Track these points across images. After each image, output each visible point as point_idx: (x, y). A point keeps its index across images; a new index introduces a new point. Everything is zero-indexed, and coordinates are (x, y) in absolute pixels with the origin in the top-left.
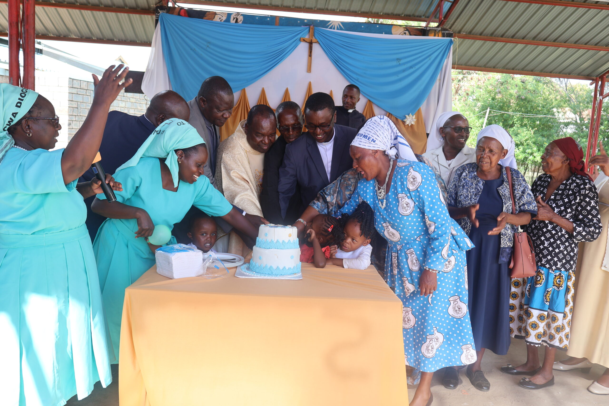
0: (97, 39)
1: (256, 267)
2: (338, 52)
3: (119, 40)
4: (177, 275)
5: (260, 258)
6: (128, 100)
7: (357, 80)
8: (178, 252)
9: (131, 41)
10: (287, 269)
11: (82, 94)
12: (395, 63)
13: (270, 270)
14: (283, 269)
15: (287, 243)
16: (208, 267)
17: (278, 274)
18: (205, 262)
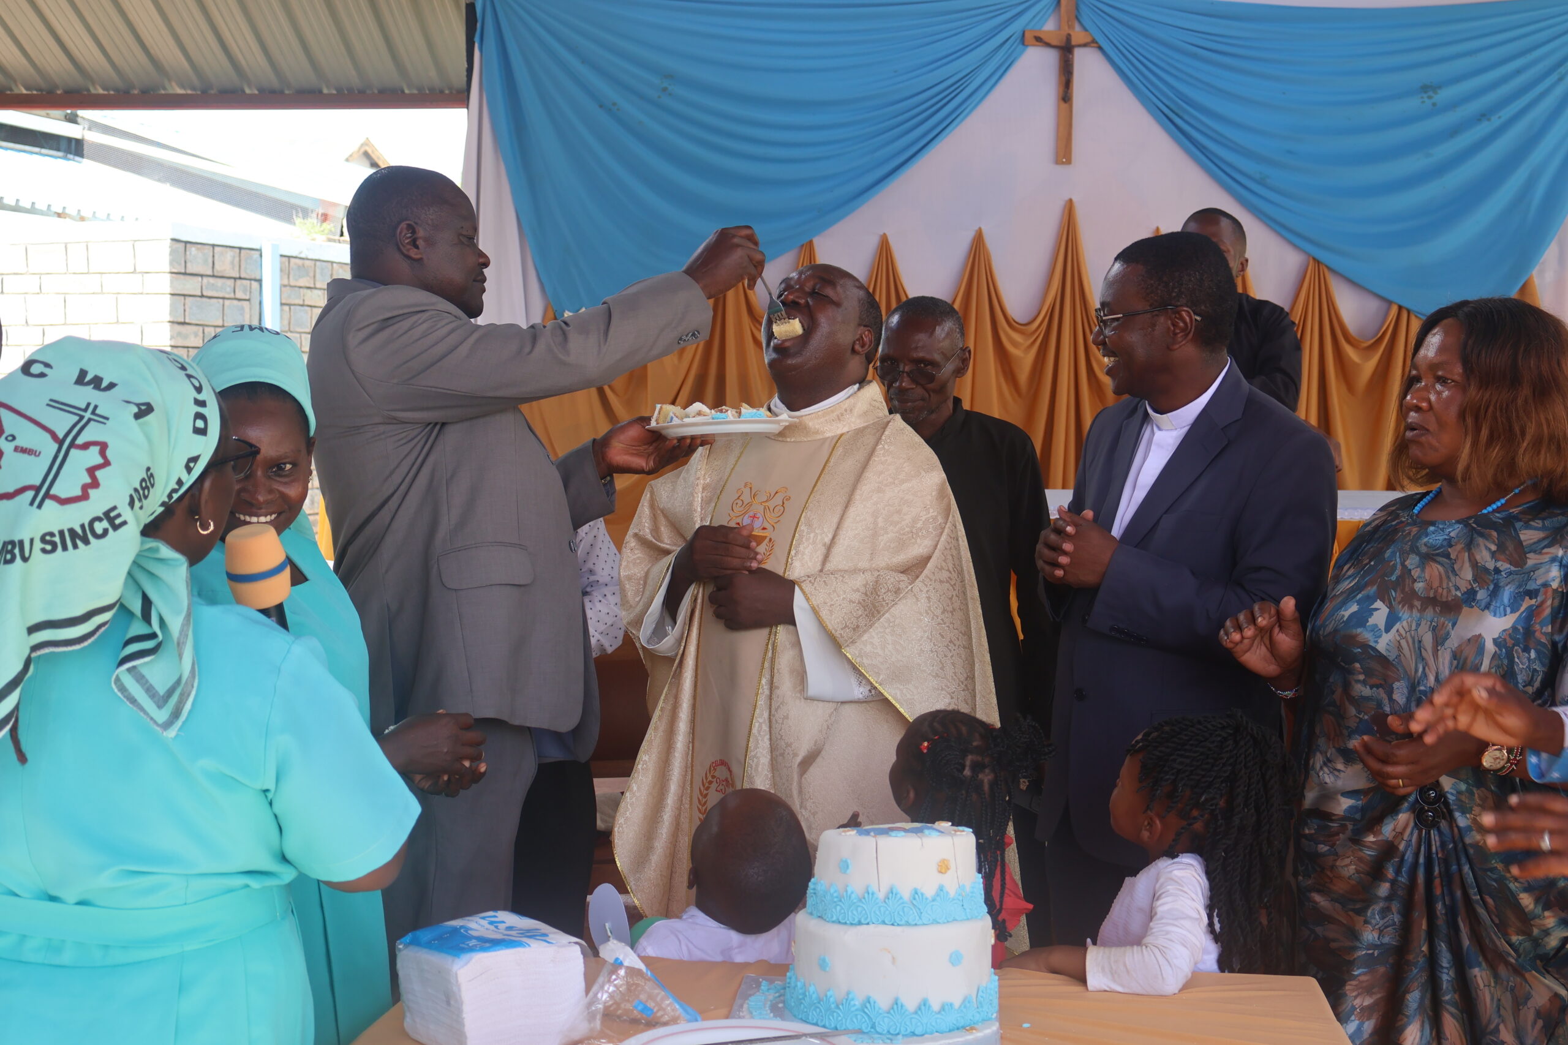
0: (261, 90)
1: (807, 999)
3: (339, 90)
5: (823, 965)
7: (1261, 182)
8: (483, 949)
9: (382, 92)
10: (936, 1007)
11: (221, 295)
12: (1413, 104)
13: (865, 1012)
14: (920, 1009)
15: (934, 900)
16: (606, 1008)
17: (897, 1032)
18: (595, 988)
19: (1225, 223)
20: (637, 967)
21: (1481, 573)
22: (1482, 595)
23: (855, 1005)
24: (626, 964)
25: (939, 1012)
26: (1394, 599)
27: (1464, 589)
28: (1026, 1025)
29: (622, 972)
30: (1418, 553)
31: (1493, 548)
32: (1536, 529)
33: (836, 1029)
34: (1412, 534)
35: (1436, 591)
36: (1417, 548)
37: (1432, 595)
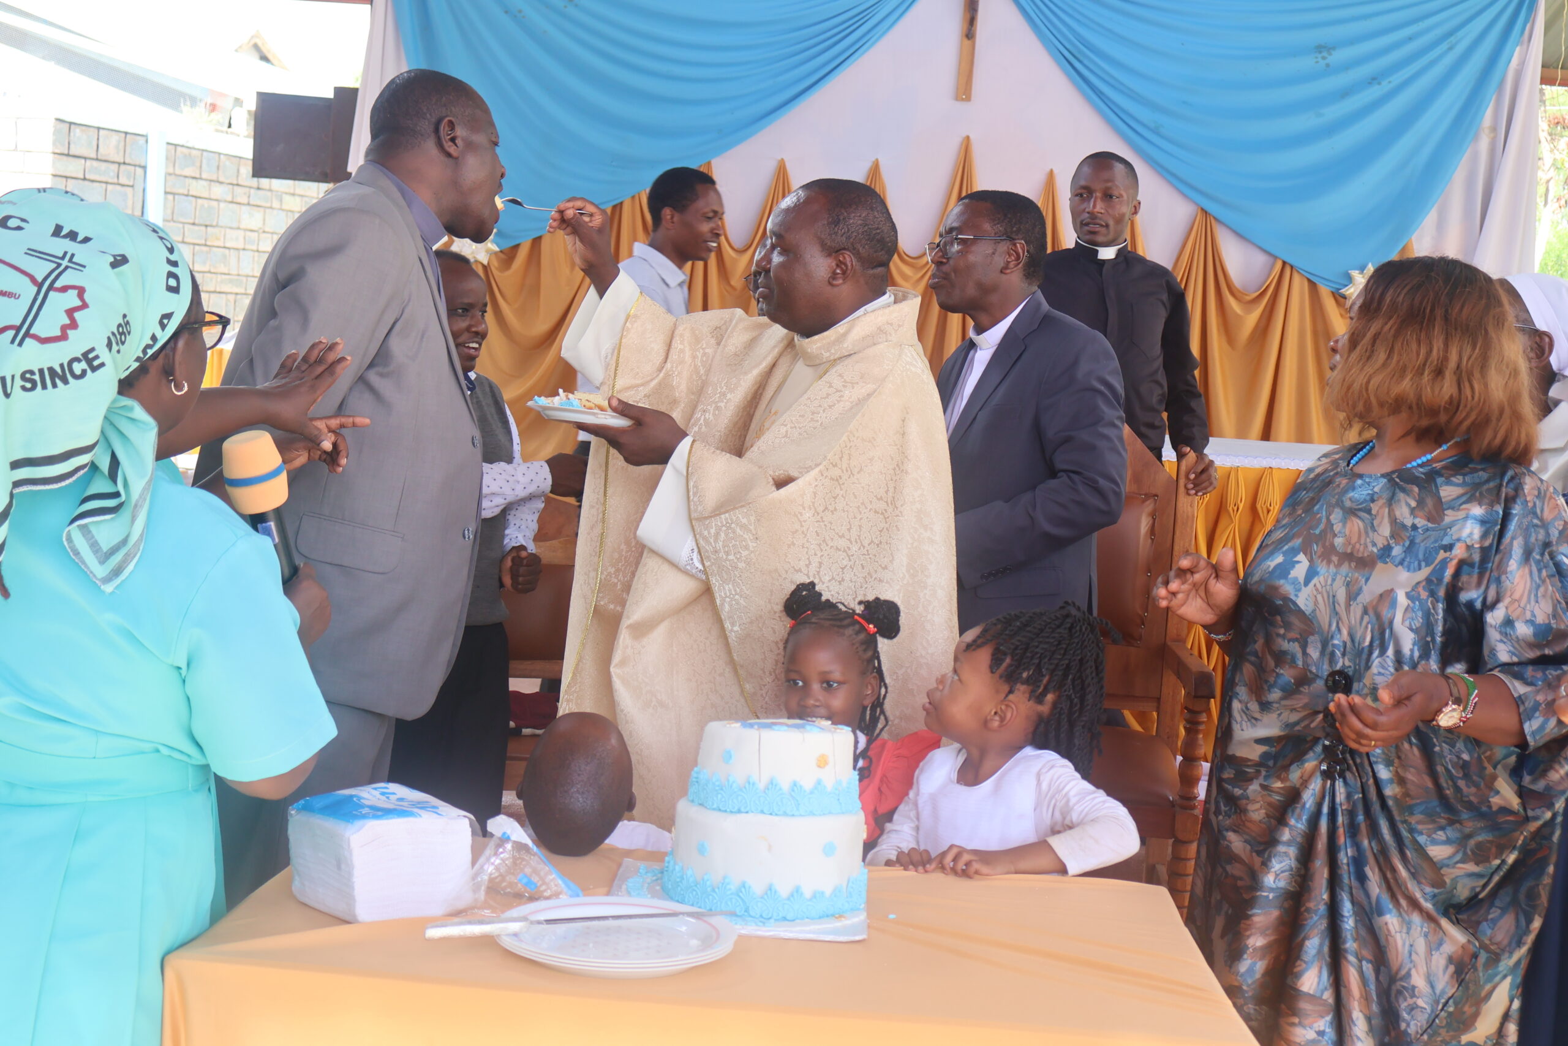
1: (684, 882)
2: (1078, 21)
4: (366, 908)
5: (701, 850)
6: (276, 204)
7: (1156, 131)
8: (376, 817)
10: (808, 894)
11: (104, 179)
12: (1307, 63)
13: (740, 897)
14: (792, 896)
15: (811, 793)
16: (491, 880)
17: (770, 915)
18: (482, 860)
19: (1119, 167)
20: (523, 842)
21: (1398, 528)
22: (1397, 551)
23: (730, 889)
24: (513, 838)
25: (810, 900)
26: (1315, 553)
27: (1380, 545)
28: (892, 916)
29: (509, 846)
30: (1343, 508)
31: (1413, 504)
32: (1458, 485)
33: (711, 910)
34: (1341, 486)
35: (1354, 547)
36: (1342, 502)
37: (1349, 551)
